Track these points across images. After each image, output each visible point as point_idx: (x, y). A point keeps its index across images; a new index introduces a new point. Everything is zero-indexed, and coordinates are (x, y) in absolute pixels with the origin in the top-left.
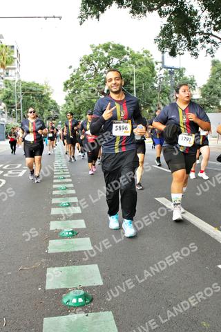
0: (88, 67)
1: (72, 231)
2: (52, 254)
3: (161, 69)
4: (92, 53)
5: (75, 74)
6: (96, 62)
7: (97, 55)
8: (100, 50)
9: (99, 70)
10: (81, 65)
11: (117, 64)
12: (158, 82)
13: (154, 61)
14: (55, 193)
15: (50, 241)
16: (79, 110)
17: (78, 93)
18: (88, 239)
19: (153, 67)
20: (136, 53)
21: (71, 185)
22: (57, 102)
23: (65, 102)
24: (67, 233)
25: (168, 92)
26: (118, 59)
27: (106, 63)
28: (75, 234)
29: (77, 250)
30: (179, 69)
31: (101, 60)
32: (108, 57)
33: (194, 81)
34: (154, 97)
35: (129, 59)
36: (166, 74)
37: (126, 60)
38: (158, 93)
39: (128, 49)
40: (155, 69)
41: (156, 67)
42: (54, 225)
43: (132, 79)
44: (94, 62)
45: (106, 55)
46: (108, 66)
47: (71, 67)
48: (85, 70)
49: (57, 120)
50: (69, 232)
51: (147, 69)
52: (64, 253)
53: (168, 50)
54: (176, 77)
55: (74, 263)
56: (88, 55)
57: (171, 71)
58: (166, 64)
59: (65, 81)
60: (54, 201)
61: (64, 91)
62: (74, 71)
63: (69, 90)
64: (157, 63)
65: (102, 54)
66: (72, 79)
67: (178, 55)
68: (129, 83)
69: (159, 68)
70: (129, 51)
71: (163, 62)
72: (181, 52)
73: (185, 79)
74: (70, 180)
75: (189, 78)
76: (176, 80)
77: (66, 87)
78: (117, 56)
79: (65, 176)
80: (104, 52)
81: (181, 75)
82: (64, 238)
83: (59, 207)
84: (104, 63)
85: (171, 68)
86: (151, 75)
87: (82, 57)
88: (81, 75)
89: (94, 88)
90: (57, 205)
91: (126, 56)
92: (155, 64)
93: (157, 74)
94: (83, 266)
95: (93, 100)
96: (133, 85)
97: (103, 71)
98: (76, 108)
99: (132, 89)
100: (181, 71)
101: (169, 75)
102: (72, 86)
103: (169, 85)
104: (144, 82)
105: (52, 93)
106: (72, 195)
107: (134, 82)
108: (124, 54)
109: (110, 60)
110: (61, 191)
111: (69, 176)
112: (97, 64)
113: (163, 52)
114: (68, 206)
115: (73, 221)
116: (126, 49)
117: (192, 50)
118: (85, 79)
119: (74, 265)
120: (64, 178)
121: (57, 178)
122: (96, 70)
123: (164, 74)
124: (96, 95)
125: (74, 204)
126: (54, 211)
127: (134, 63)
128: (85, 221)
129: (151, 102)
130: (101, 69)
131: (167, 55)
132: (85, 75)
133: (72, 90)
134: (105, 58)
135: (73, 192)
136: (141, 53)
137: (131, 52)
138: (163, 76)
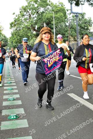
0: (25, 13)
1: (15, 116)
2: (3, 130)
3: (70, 14)
4: (27, 4)
5: (17, 18)
6: (30, 10)
7: (30, 6)
8: (32, 3)
9: (32, 15)
10: (20, 12)
11: (43, 12)
12: (69, 22)
13: (66, 9)
14: (5, 92)
15: (2, 122)
16: (20, 40)
17: (19, 30)
18: (26, 120)
19: (65, 13)
20: (55, 4)
21: (16, 87)
22: (6, 36)
23: (11, 36)
24: (13, 117)
25: (75, 28)
26: (43, 9)
27: (36, 11)
28: (18, 117)
29: (19, 127)
30: (81, 14)
31: (33, 9)
32: (37, 7)
33: (91, 21)
34: (66, 31)
35: (50, 8)
36: (73, 17)
37: (48, 8)
38: (69, 29)
39: (49, 2)
40: (67, 14)
41: (67, 13)
42: (4, 113)
43: (52, 21)
44: (28, 10)
45: (36, 6)
46: (37, 12)
47: (14, 14)
48: (23, 15)
49: (7, 47)
50: (14, 116)
51: (62, 14)
52: (11, 129)
53: (74, 2)
54: (80, 19)
55: (17, 136)
56: (25, 6)
57: (76, 15)
58: (74, 11)
59: (11, 23)
60: (5, 97)
61: (10, 28)
62: (16, 16)
63: (13, 28)
64: (67, 10)
65: (33, 5)
66: (15, 21)
67: (81, 5)
68: (51, 23)
69: (69, 13)
70: (50, 3)
71: (71, 10)
72: (82, 3)
73: (86, 20)
74: (15, 84)
75: (88, 19)
76: (80, 20)
77: (11, 26)
78: (42, 6)
79: (12, 82)
80: (34, 4)
81: (83, 17)
82: (11, 120)
83: (8, 101)
84: (34, 11)
85: (76, 13)
86: (64, 18)
87: (21, 7)
88: (20, 19)
89: (29, 27)
90: (6, 100)
91: (48, 6)
92: (66, 11)
93: (68, 17)
94: (22, 137)
95: (28, 34)
96: (53, 24)
97: (34, 16)
98: (18, 39)
99: (52, 26)
100: (83, 15)
101: (75, 17)
102: (15, 25)
103: (75, 24)
104: (60, 22)
105: (3, 30)
106: (16, 93)
107: (54, 22)
108: (47, 5)
109: (38, 9)
110: (9, 91)
111: (14, 81)
112: (30, 12)
113: (71, 4)
114: (13, 100)
115: (16, 109)
116: (48, 2)
117: (89, 1)
118: (23, 21)
119: (17, 137)
120: (11, 83)
121: (6, 83)
122: (30, 16)
123: (72, 17)
124: (30, 31)
125: (17, 99)
126: (5, 104)
127: (53, 11)
128: (24, 109)
129: (64, 35)
130: (33, 15)
131: (74, 5)
132: (23, 19)
133: (15, 28)
134: (35, 8)
135: (17, 91)
136: (58, 4)
137: (51, 4)
138: (71, 18)
